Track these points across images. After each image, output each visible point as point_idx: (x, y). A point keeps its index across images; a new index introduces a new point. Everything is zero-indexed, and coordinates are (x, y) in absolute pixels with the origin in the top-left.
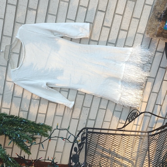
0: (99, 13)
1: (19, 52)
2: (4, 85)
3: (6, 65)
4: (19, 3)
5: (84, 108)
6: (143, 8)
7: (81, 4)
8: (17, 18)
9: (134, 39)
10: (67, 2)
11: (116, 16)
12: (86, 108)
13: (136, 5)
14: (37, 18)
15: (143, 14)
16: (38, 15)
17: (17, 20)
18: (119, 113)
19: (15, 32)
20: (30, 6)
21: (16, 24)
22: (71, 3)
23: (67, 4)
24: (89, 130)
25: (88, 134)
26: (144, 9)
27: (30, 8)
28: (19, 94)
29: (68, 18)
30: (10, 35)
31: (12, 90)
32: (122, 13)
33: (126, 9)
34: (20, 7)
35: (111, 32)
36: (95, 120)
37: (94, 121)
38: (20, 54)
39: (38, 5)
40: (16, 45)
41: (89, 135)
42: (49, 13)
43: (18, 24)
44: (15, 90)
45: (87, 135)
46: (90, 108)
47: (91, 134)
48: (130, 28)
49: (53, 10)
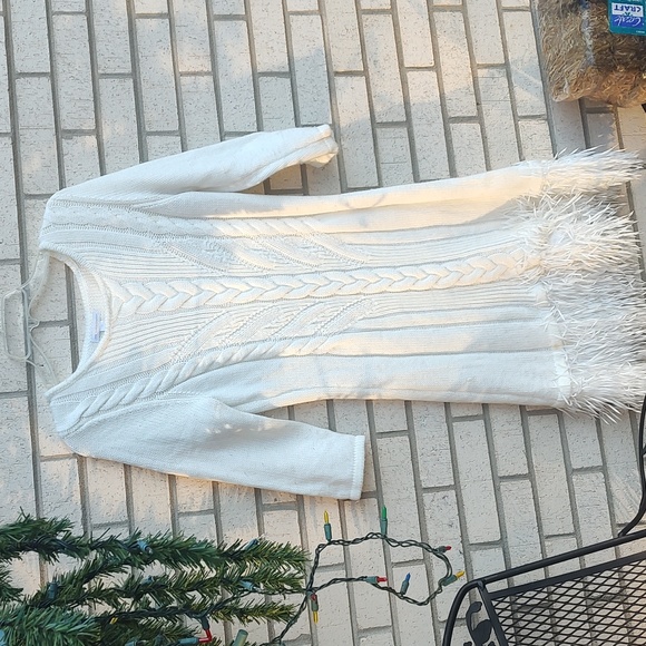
0: (340, 81)
1: (65, 316)
2: (36, 480)
3: (24, 387)
4: (22, 122)
5: (427, 497)
6: (501, 24)
7: (260, 69)
8: (25, 179)
9: (519, 142)
10: (207, 73)
11: (410, 75)
12: (440, 494)
13: (471, 20)
14: (106, 160)
15: (509, 45)
16: (106, 150)
17: (28, 188)
18: (593, 476)
19: (30, 238)
20: (66, 124)
21: (29, 202)
22: (221, 72)
23: (210, 79)
24: (491, 587)
25: (494, 603)
26: (507, 26)
27: (70, 131)
28: (115, 508)
29: (226, 129)
30: (14, 253)
31: (77, 497)
32: (430, 62)
33: (441, 42)
34: (26, 136)
35: (417, 140)
36: (502, 543)
37: (499, 551)
38: (72, 322)
39: (95, 112)
40: (48, 288)
41: (502, 606)
42: (148, 129)
43: (33, 202)
44: (91, 495)
45: (491, 609)
46: (456, 486)
47: (508, 599)
48: (484, 106)
49: (160, 113)
